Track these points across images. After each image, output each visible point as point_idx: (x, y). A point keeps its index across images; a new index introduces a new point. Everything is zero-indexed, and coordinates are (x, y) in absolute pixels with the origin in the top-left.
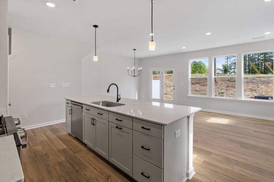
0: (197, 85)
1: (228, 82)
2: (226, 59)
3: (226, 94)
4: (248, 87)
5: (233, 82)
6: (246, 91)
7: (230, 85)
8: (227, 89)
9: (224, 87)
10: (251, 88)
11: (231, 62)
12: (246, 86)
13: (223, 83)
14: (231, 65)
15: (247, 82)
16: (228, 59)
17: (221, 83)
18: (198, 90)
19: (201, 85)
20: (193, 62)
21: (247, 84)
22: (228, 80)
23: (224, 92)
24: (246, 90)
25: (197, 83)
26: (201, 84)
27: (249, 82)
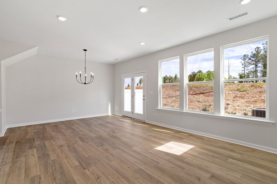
0: (201, 95)
1: (237, 92)
2: (243, 67)
3: (232, 106)
4: (260, 98)
5: (243, 92)
6: (257, 103)
7: (238, 96)
8: (234, 100)
9: (231, 98)
10: (264, 99)
11: (249, 70)
12: (258, 96)
13: (231, 92)
14: (249, 74)
15: (260, 92)
16: (246, 68)
17: (228, 93)
18: (201, 101)
19: (205, 96)
20: (207, 72)
21: (259, 94)
22: (238, 90)
23: (230, 103)
24: (258, 101)
25: (202, 93)
26: (205, 94)
27: (263, 91)
